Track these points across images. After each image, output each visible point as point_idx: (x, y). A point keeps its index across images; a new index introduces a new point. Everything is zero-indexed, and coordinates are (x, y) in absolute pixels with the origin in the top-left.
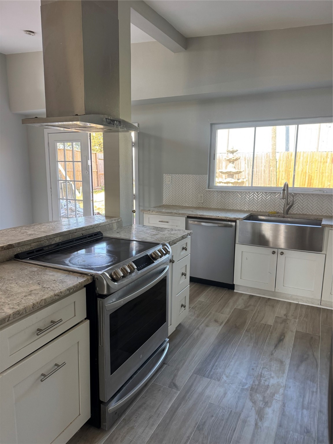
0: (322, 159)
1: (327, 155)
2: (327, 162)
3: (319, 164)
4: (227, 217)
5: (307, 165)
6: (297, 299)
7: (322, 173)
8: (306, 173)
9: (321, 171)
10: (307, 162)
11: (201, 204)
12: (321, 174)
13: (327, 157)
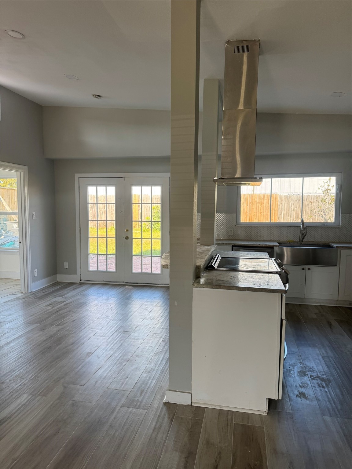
0: (260, 200)
1: (264, 197)
2: (264, 203)
3: (258, 204)
4: (267, 245)
5: (247, 206)
6: (319, 302)
7: (261, 213)
8: (247, 213)
9: (259, 211)
10: (248, 203)
11: (231, 236)
12: (259, 214)
13: (264, 199)
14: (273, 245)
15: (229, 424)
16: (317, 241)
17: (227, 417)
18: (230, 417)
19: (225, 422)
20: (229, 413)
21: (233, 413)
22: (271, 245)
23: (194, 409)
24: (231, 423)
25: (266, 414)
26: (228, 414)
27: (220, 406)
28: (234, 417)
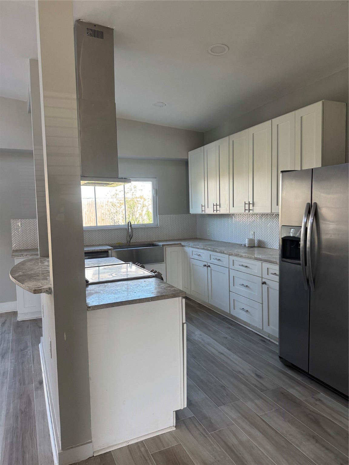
14: (108, 249)
15: (147, 458)
16: (141, 241)
17: (140, 451)
18: (142, 449)
19: (142, 458)
20: (140, 445)
21: (143, 443)
22: (106, 249)
23: (100, 460)
24: (148, 457)
25: (175, 429)
26: (138, 447)
27: (126, 442)
28: (148, 448)
